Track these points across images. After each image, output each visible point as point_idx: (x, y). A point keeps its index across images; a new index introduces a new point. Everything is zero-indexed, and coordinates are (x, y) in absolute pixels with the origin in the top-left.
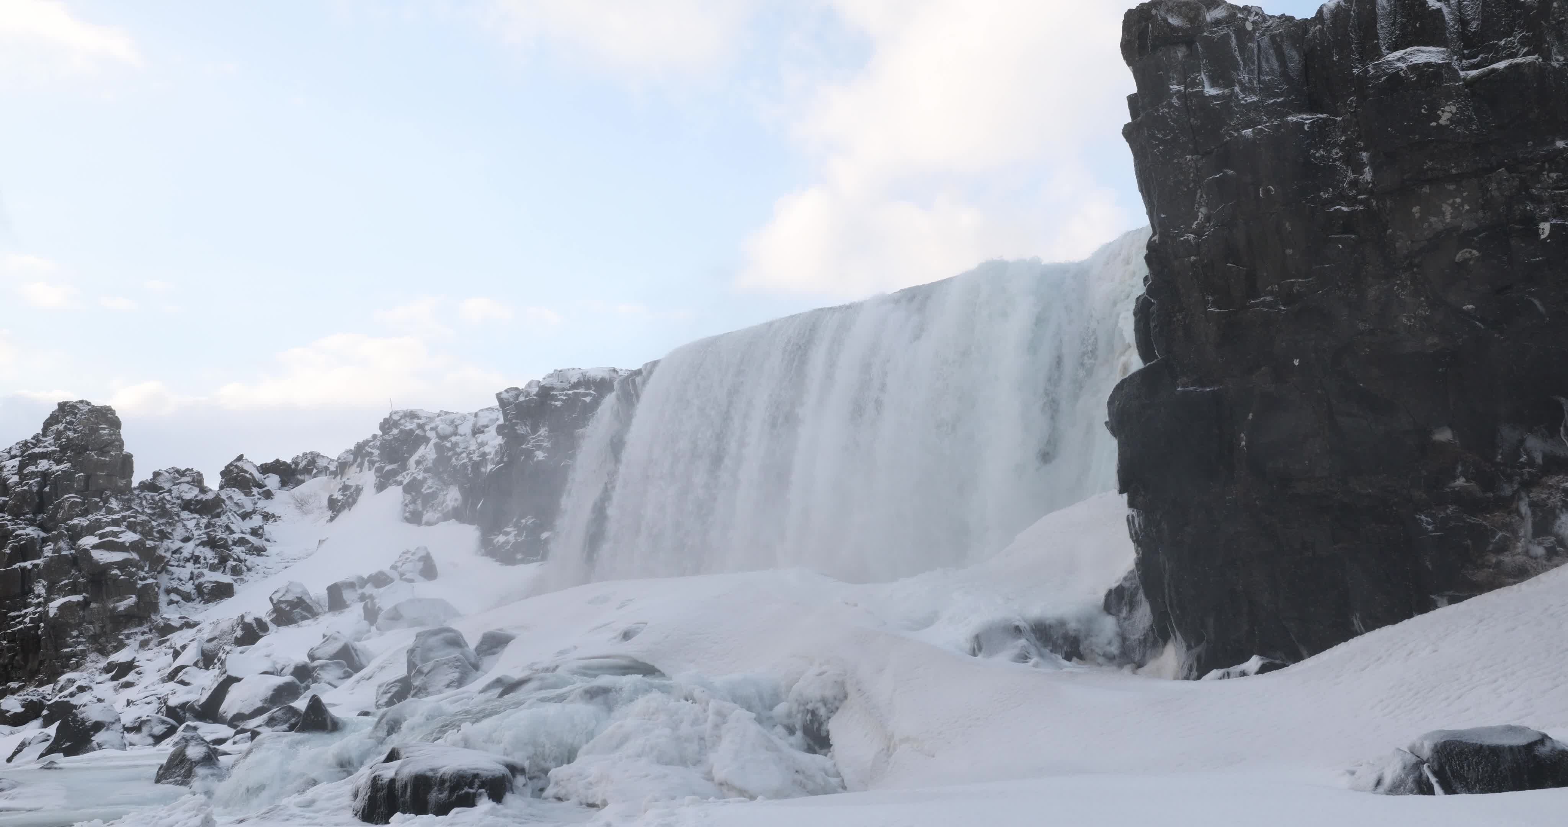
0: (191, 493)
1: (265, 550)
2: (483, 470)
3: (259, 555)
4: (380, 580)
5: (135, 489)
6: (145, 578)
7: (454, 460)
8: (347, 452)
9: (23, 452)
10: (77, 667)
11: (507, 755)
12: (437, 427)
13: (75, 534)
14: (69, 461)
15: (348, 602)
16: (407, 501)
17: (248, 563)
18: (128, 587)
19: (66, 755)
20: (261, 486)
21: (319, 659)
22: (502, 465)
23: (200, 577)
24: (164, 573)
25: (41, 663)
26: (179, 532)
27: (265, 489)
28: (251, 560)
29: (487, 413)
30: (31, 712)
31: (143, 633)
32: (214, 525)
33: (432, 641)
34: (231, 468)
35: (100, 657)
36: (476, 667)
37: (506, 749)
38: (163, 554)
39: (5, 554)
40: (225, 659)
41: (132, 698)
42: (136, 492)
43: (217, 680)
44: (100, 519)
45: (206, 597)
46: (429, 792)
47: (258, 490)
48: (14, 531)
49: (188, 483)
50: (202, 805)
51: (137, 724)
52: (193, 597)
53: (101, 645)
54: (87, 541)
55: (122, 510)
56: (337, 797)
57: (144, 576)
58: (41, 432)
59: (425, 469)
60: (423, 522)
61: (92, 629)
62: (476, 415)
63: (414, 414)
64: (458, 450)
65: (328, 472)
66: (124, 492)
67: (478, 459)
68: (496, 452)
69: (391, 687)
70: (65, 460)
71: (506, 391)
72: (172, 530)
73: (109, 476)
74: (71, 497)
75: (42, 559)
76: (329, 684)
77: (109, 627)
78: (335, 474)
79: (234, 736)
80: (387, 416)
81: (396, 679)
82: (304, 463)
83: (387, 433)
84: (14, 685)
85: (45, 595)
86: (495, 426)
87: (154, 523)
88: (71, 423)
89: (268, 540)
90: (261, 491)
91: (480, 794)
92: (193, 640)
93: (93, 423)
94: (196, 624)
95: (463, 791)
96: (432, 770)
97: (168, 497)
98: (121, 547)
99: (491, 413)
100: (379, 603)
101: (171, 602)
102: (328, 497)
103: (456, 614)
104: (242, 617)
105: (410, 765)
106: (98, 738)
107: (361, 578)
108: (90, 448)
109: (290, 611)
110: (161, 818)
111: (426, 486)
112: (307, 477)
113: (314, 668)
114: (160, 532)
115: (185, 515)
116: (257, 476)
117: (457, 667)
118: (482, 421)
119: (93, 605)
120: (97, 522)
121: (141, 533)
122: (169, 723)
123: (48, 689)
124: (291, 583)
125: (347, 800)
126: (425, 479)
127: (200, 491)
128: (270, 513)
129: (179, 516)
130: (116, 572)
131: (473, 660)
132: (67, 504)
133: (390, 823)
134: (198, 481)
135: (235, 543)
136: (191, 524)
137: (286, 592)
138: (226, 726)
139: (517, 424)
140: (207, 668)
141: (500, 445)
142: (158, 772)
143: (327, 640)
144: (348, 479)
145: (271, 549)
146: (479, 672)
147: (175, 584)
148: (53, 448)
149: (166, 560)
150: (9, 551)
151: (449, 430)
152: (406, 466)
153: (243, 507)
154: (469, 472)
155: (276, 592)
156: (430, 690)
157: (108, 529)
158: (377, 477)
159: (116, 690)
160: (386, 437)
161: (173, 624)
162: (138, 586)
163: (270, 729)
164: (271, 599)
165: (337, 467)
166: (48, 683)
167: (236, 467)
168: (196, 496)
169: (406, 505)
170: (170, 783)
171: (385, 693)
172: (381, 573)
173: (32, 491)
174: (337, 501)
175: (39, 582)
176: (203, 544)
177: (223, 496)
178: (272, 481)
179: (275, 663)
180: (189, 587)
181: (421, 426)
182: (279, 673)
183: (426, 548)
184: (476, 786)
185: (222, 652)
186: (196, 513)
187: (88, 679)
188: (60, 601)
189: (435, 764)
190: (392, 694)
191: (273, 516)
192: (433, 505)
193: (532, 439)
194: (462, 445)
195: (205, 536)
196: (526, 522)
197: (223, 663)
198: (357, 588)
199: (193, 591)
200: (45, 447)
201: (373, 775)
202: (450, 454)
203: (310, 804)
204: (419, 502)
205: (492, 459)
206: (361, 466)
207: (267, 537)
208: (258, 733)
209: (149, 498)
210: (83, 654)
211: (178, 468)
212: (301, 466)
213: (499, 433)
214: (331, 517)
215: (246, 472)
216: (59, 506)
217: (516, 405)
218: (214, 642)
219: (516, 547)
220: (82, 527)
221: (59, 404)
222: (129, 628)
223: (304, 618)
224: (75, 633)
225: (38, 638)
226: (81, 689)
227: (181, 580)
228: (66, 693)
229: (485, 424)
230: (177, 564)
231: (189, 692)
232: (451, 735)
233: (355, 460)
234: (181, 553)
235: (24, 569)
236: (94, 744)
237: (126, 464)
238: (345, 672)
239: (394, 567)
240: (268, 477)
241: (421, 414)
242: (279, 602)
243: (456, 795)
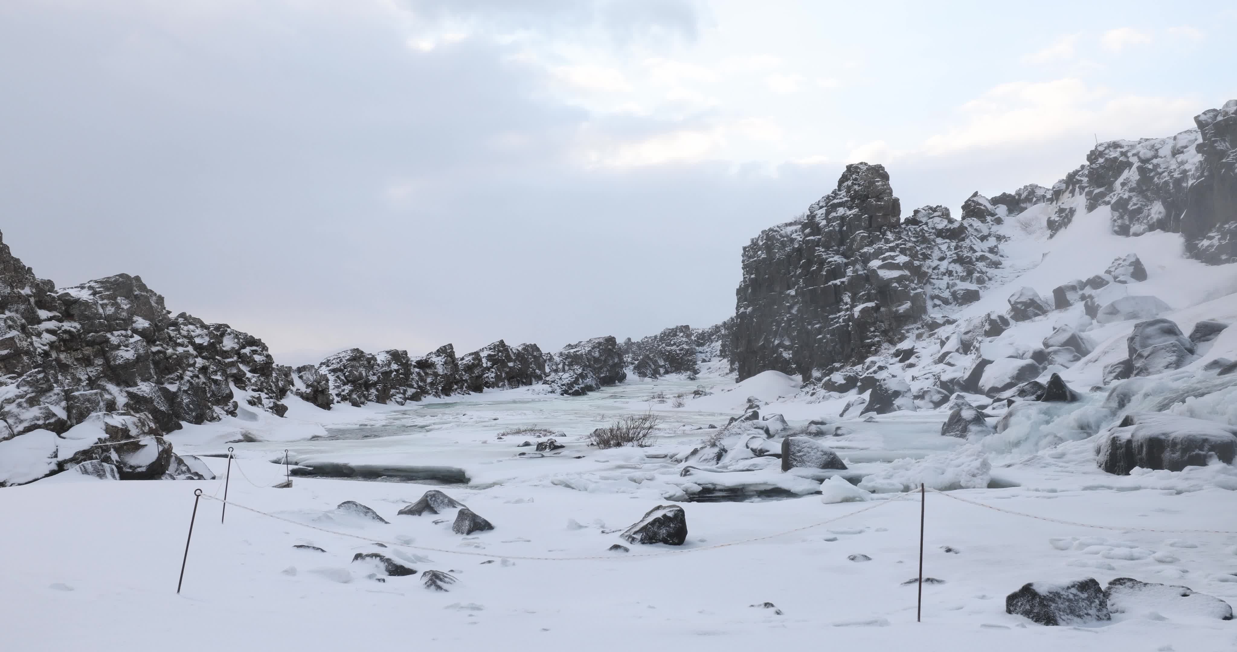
0: (942, 224)
1: (1001, 264)
2: (1184, 185)
3: (996, 268)
4: (1097, 283)
5: (902, 224)
6: (914, 288)
7: (1156, 179)
8: (1060, 182)
9: (827, 203)
10: (876, 353)
11: (1232, 425)
12: (1139, 153)
13: (866, 258)
14: (857, 207)
15: (1071, 302)
16: (1115, 218)
17: (988, 274)
18: (904, 296)
19: (878, 413)
20: (993, 215)
21: (1052, 346)
22: (1203, 178)
23: (954, 286)
24: (928, 284)
25: (853, 350)
26: (936, 254)
27: (996, 216)
28: (991, 272)
29: (1186, 135)
30: (850, 383)
31: (918, 329)
32: (961, 247)
33: (1150, 330)
34: (969, 202)
35: (890, 346)
36: (1191, 352)
37: (1230, 420)
38: (927, 271)
39: (822, 275)
40: (980, 347)
41: (915, 375)
42: (903, 226)
43: (975, 362)
44: (881, 247)
45: (960, 301)
46: (1162, 452)
47: (991, 218)
48: (827, 259)
49: (939, 216)
50: (980, 452)
51: (921, 394)
52: (950, 301)
53: (890, 337)
54: (875, 264)
55: (895, 240)
56: (1081, 452)
57: (915, 287)
58: (837, 188)
59: (1130, 189)
60: (1131, 233)
61: (883, 326)
62: (1175, 138)
63: (1117, 144)
64: (1160, 170)
65: (1045, 199)
66: (895, 226)
67: (1180, 176)
68: (1197, 169)
69: (1116, 368)
70: (854, 206)
71: (1204, 113)
72: (931, 252)
73: (885, 216)
74: (861, 233)
75: (846, 278)
76: (1062, 365)
77: (894, 325)
78: (1051, 200)
79: (992, 404)
80: (1093, 149)
81: (1119, 361)
82: (1025, 194)
83: (1094, 163)
84: (837, 365)
85: (850, 303)
86: (1195, 145)
87: (918, 248)
88: (856, 179)
89: (1002, 256)
90: (993, 218)
91: (1211, 456)
92: (954, 333)
93: (870, 178)
94: (954, 321)
95: (1194, 453)
96: (1163, 434)
97: (926, 228)
98: (897, 267)
99: (1189, 135)
100: (1097, 301)
101: (935, 306)
102: (1047, 219)
103: (1167, 308)
104: (989, 315)
105: (1143, 430)
106: (898, 402)
107: (1080, 282)
108: (870, 196)
109: (1025, 310)
110: (952, 460)
111: (1131, 204)
112: (1028, 205)
113: (1049, 353)
114: (923, 254)
115: (939, 240)
116: (990, 207)
117: (1174, 352)
118: (1181, 143)
119: (882, 309)
120: (880, 249)
121: (910, 256)
122: (943, 393)
123: (859, 368)
124: (1024, 288)
125: (1091, 455)
126: (1130, 198)
127: (948, 222)
128: (1002, 235)
129: (935, 242)
130: (895, 285)
131: (1188, 346)
132: (859, 238)
133: (1130, 475)
134: (946, 214)
135: (977, 260)
136: (944, 247)
137: (1021, 295)
138: (984, 397)
139: (1216, 141)
140: (966, 354)
141: (1200, 161)
142: (943, 427)
143: (1058, 331)
144: (1063, 203)
145: (1005, 263)
146: (1195, 356)
147: (937, 292)
148: (846, 199)
149: (929, 274)
150: (825, 273)
151: (1150, 154)
152: (1113, 188)
153: (981, 232)
154: (1171, 188)
155: (1013, 295)
156: (1150, 370)
157: (887, 254)
158: (1087, 200)
159: (903, 369)
160: (1094, 166)
161: (938, 321)
162: (912, 295)
163: (1022, 399)
164: (1009, 301)
165: (1052, 195)
166: (859, 364)
167: (973, 201)
168: (946, 226)
169: (1115, 221)
170: (952, 435)
171: (1111, 372)
172: (1098, 277)
173: (835, 230)
174: (1055, 222)
175: (846, 294)
176: (954, 261)
177: (966, 225)
178: (1001, 210)
179: (1017, 349)
180: (946, 294)
181: (1124, 154)
182: (1021, 357)
183: (1135, 255)
184: (1206, 449)
185: (975, 341)
186: (947, 238)
187: (884, 362)
188: (860, 307)
189: (1167, 429)
190: (1116, 373)
191: (1004, 237)
192: (1139, 219)
193: (1232, 153)
194: (1163, 166)
195: (955, 255)
196: (1230, 227)
197: (977, 350)
198: (1078, 290)
199: (950, 297)
200: (841, 198)
201: (1112, 437)
202: (1152, 174)
203: (1061, 456)
204: (1126, 217)
205: (1193, 175)
206: (1073, 192)
207: (1001, 253)
208: (1013, 402)
209: (912, 229)
210: (879, 344)
211: (931, 206)
212: (1023, 196)
213: (1198, 152)
214: (1051, 235)
215: (981, 205)
216: (854, 240)
217: (1214, 125)
218: (970, 334)
219: (1221, 249)
220: (870, 254)
221: (847, 167)
222: (908, 325)
223: (1036, 315)
224: (872, 329)
225: (849, 333)
226: (881, 368)
227: (941, 289)
228: (871, 370)
229: (1184, 145)
230: (937, 277)
231: (955, 371)
232: (1177, 407)
233: (1067, 188)
234: (939, 269)
235: (835, 285)
236: (895, 406)
237: (895, 206)
238: (1075, 356)
239: (1108, 272)
240: (998, 207)
241: (1123, 144)
242: (1016, 303)
243: (1187, 455)
